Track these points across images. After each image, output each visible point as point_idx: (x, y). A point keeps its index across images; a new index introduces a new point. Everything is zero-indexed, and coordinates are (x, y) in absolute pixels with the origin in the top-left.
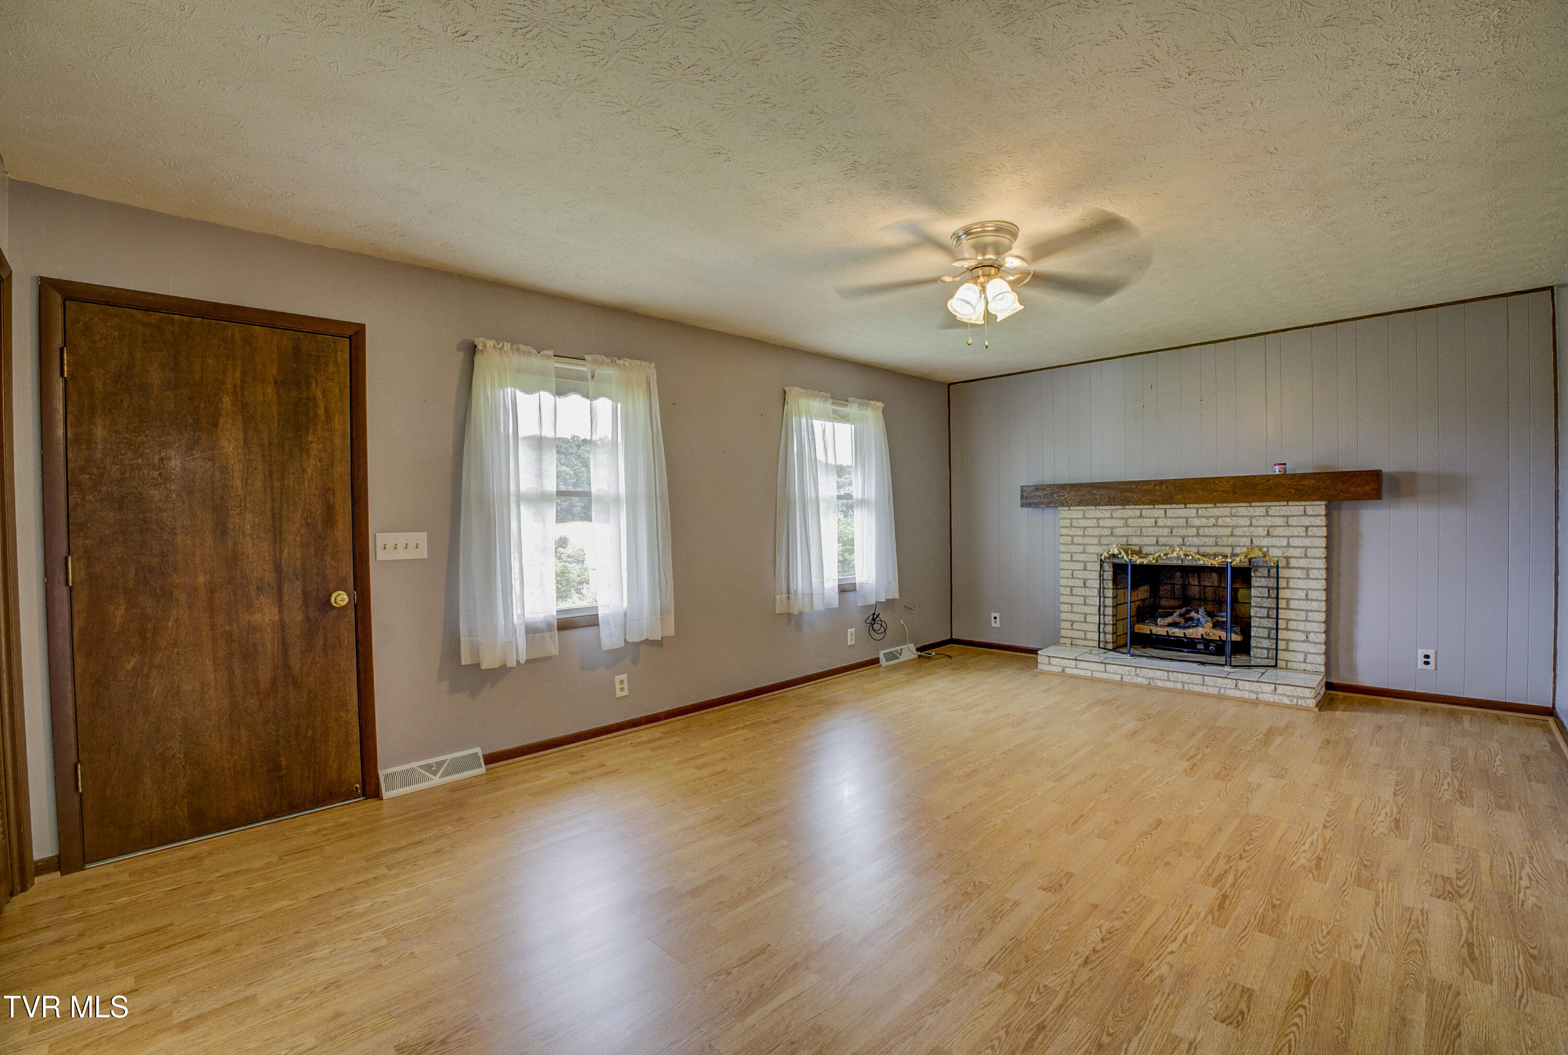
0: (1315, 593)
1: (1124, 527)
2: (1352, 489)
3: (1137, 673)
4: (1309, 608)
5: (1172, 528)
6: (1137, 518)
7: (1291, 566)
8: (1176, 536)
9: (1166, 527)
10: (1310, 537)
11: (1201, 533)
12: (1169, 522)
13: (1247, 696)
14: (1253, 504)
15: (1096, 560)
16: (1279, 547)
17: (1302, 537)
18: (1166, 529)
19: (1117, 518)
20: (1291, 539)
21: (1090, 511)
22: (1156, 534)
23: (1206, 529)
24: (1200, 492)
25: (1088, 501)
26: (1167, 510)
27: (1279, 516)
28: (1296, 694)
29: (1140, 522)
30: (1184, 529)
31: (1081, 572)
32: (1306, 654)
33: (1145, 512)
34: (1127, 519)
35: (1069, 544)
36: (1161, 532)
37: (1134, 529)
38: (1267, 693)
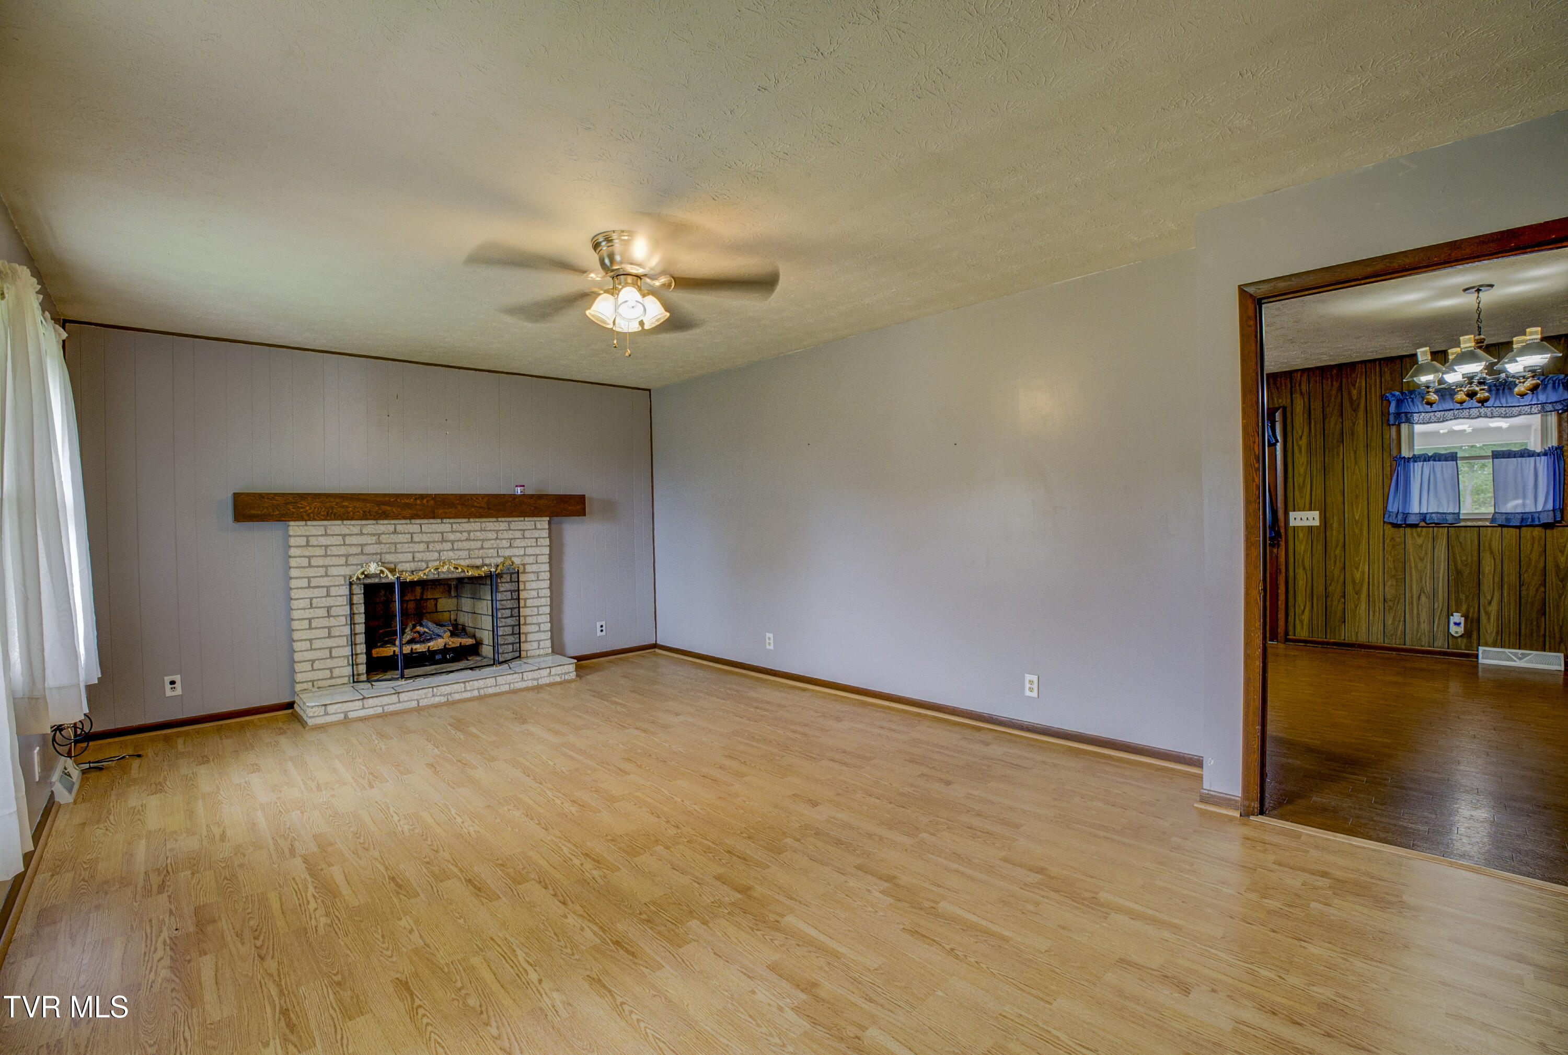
0: (543, 591)
1: (376, 543)
2: (570, 508)
3: (435, 693)
4: (539, 604)
5: (428, 543)
6: (391, 534)
7: (527, 571)
8: (432, 551)
9: (422, 542)
10: (539, 546)
11: (455, 547)
12: (425, 538)
13: (530, 685)
14: (500, 519)
15: (343, 583)
16: (518, 556)
17: (534, 547)
18: (421, 545)
19: (368, 534)
20: (527, 549)
21: (333, 527)
22: (411, 550)
23: (460, 543)
24: (459, 507)
25: (337, 515)
26: (423, 526)
27: (518, 530)
28: (563, 672)
29: (394, 538)
30: (440, 544)
31: (324, 599)
32: (539, 641)
33: (399, 528)
34: (379, 535)
35: (304, 567)
36: (417, 547)
37: (388, 545)
38: (544, 677)
